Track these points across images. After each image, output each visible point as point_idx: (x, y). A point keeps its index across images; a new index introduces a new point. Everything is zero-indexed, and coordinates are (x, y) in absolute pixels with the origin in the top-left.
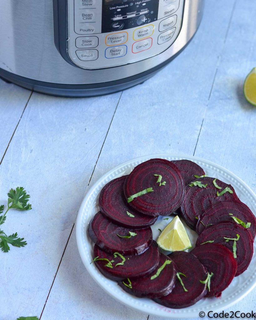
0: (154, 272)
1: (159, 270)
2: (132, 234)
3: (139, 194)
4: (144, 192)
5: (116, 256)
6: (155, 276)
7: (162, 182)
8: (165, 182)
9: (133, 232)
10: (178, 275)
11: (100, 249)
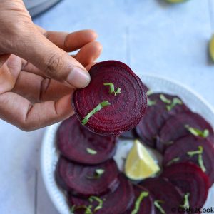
0: (133, 207)
1: (138, 204)
2: (100, 172)
3: (94, 111)
4: (99, 107)
5: (91, 200)
6: (135, 211)
7: (116, 90)
8: (119, 89)
9: (100, 168)
10: (156, 203)
11: (74, 196)
